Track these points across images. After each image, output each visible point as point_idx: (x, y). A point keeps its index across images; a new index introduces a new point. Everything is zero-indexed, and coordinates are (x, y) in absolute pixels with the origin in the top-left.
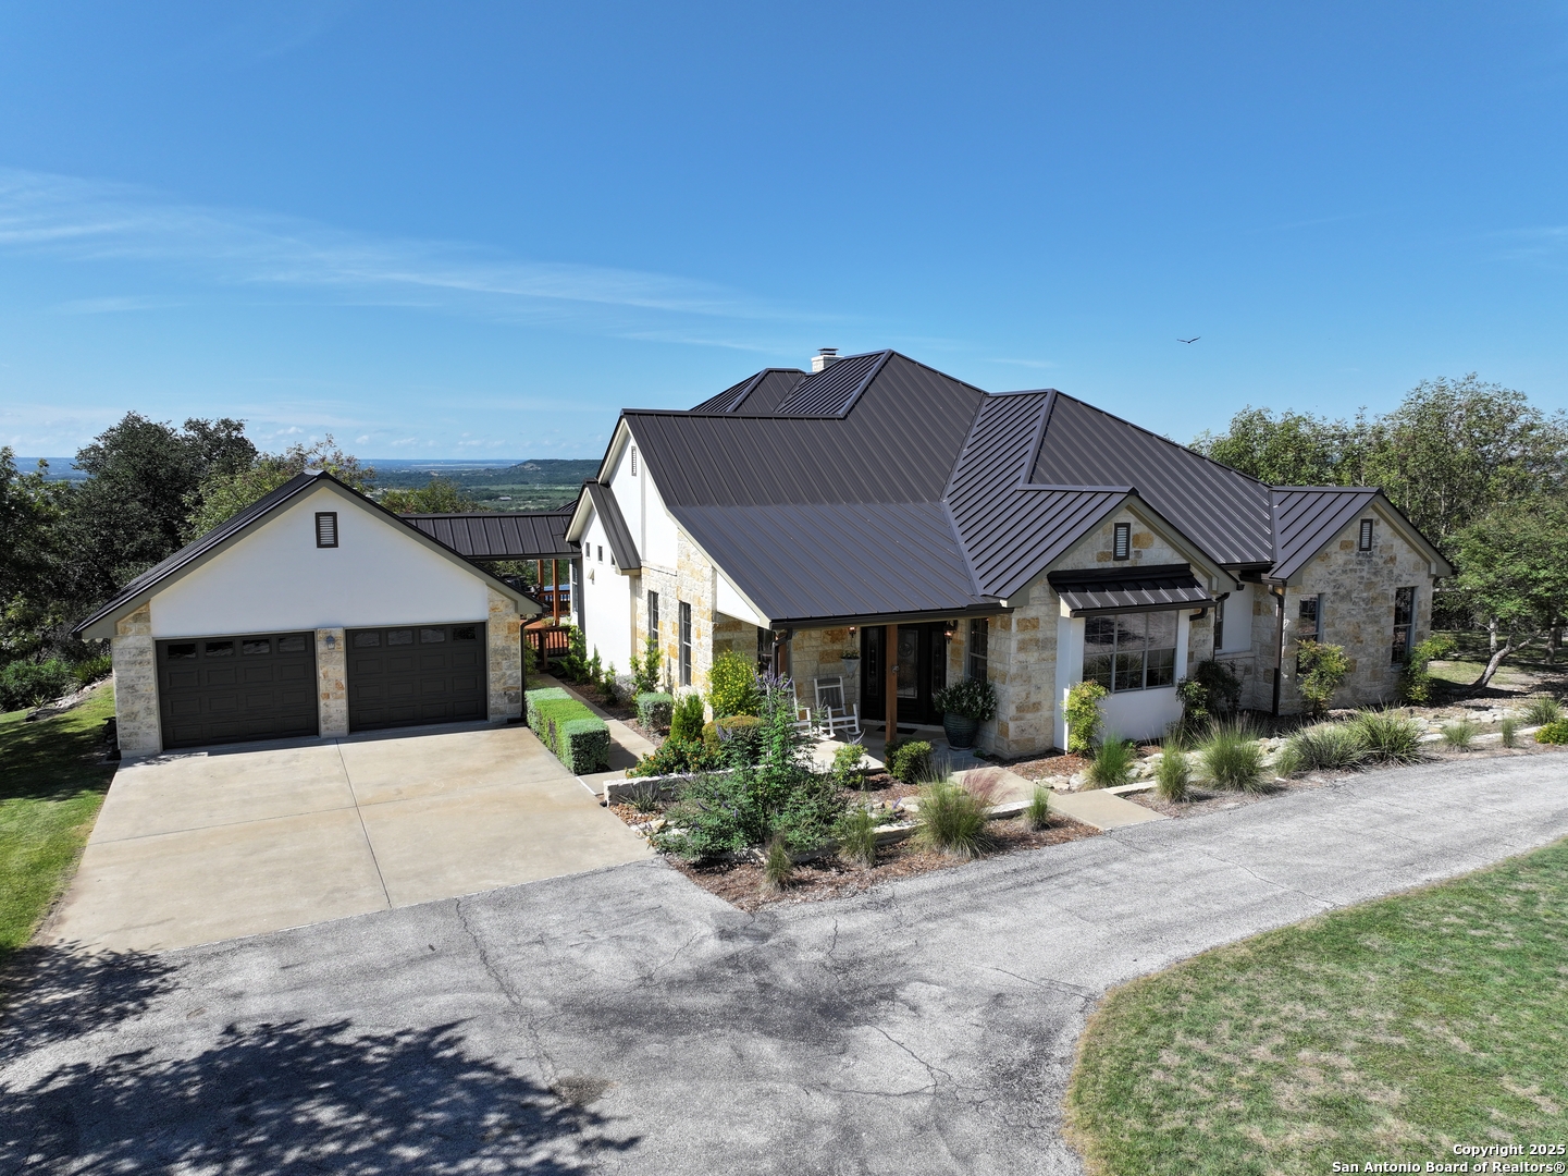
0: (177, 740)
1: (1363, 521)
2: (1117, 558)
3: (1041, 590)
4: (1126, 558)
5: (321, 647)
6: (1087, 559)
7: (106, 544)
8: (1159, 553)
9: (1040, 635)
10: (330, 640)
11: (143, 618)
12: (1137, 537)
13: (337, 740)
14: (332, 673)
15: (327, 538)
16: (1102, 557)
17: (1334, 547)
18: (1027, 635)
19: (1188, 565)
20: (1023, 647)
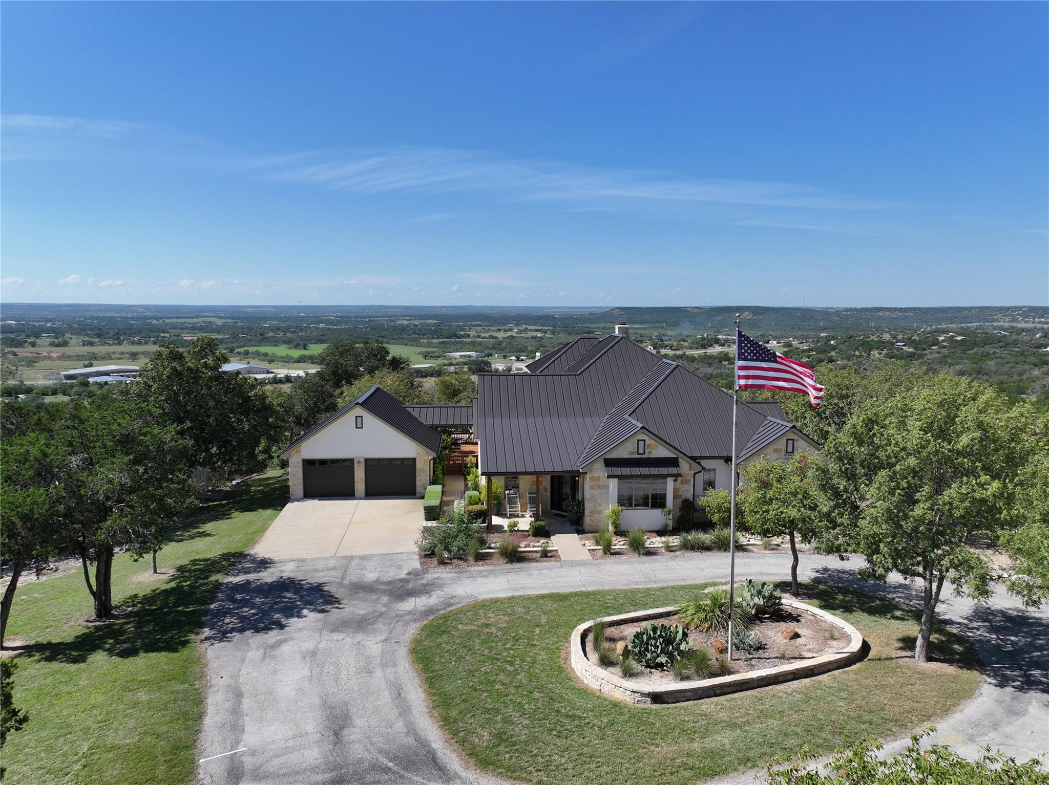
0: (310, 493)
1: (788, 440)
2: (638, 454)
3: (600, 465)
4: (644, 454)
5: (356, 465)
6: (624, 452)
7: (315, 403)
8: (661, 452)
9: (601, 484)
10: (359, 462)
11: (298, 451)
12: (649, 446)
13: (360, 499)
14: (360, 474)
15: (359, 425)
16: (631, 453)
17: (770, 450)
18: (594, 483)
19: (677, 458)
20: (592, 488)
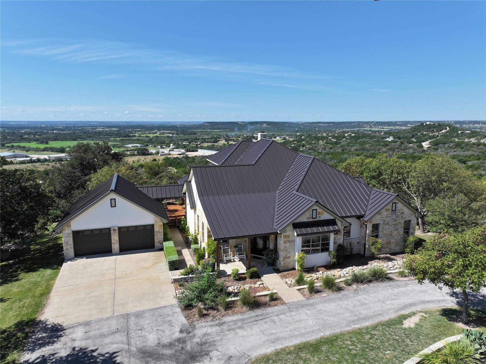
0: (78, 254)
1: (393, 203)
2: (313, 218)
3: (291, 228)
4: (316, 218)
5: (112, 232)
6: (304, 219)
8: (326, 216)
9: (290, 239)
10: (114, 230)
11: (69, 226)
12: (319, 213)
13: (116, 254)
14: (115, 238)
15: (113, 205)
16: (309, 218)
17: (384, 210)
18: (286, 239)
19: (335, 219)
20: (285, 242)
